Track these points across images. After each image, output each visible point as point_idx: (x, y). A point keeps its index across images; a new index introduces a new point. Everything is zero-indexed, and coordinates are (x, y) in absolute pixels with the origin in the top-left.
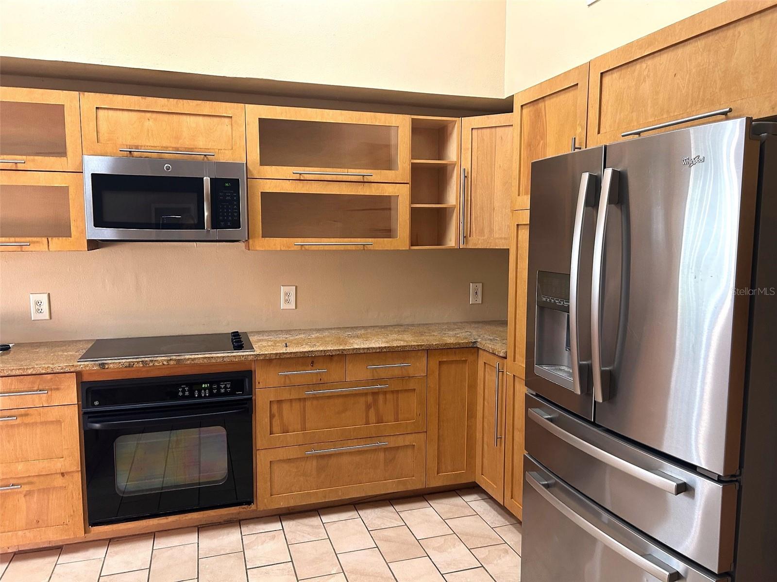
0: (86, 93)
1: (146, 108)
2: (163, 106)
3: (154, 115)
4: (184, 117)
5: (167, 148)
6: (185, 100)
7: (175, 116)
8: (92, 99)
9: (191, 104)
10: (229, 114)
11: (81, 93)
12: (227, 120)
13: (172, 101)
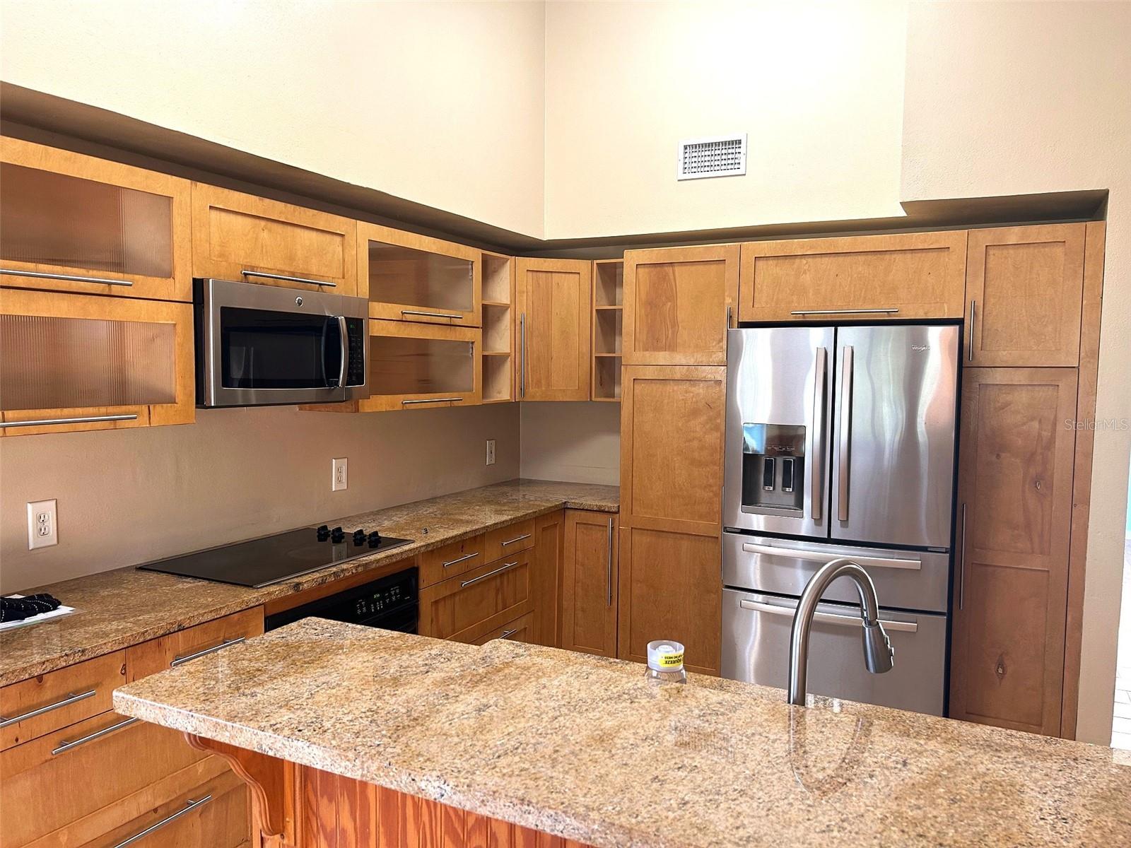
0: (198, 183)
1: (263, 214)
2: (280, 213)
3: (270, 224)
4: (298, 231)
5: (282, 271)
6: (302, 208)
7: (289, 228)
8: (206, 193)
9: (308, 213)
10: (343, 231)
11: (193, 182)
12: (338, 239)
13: (291, 207)
